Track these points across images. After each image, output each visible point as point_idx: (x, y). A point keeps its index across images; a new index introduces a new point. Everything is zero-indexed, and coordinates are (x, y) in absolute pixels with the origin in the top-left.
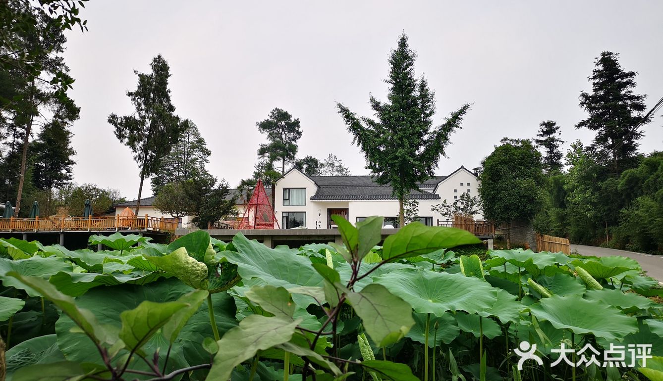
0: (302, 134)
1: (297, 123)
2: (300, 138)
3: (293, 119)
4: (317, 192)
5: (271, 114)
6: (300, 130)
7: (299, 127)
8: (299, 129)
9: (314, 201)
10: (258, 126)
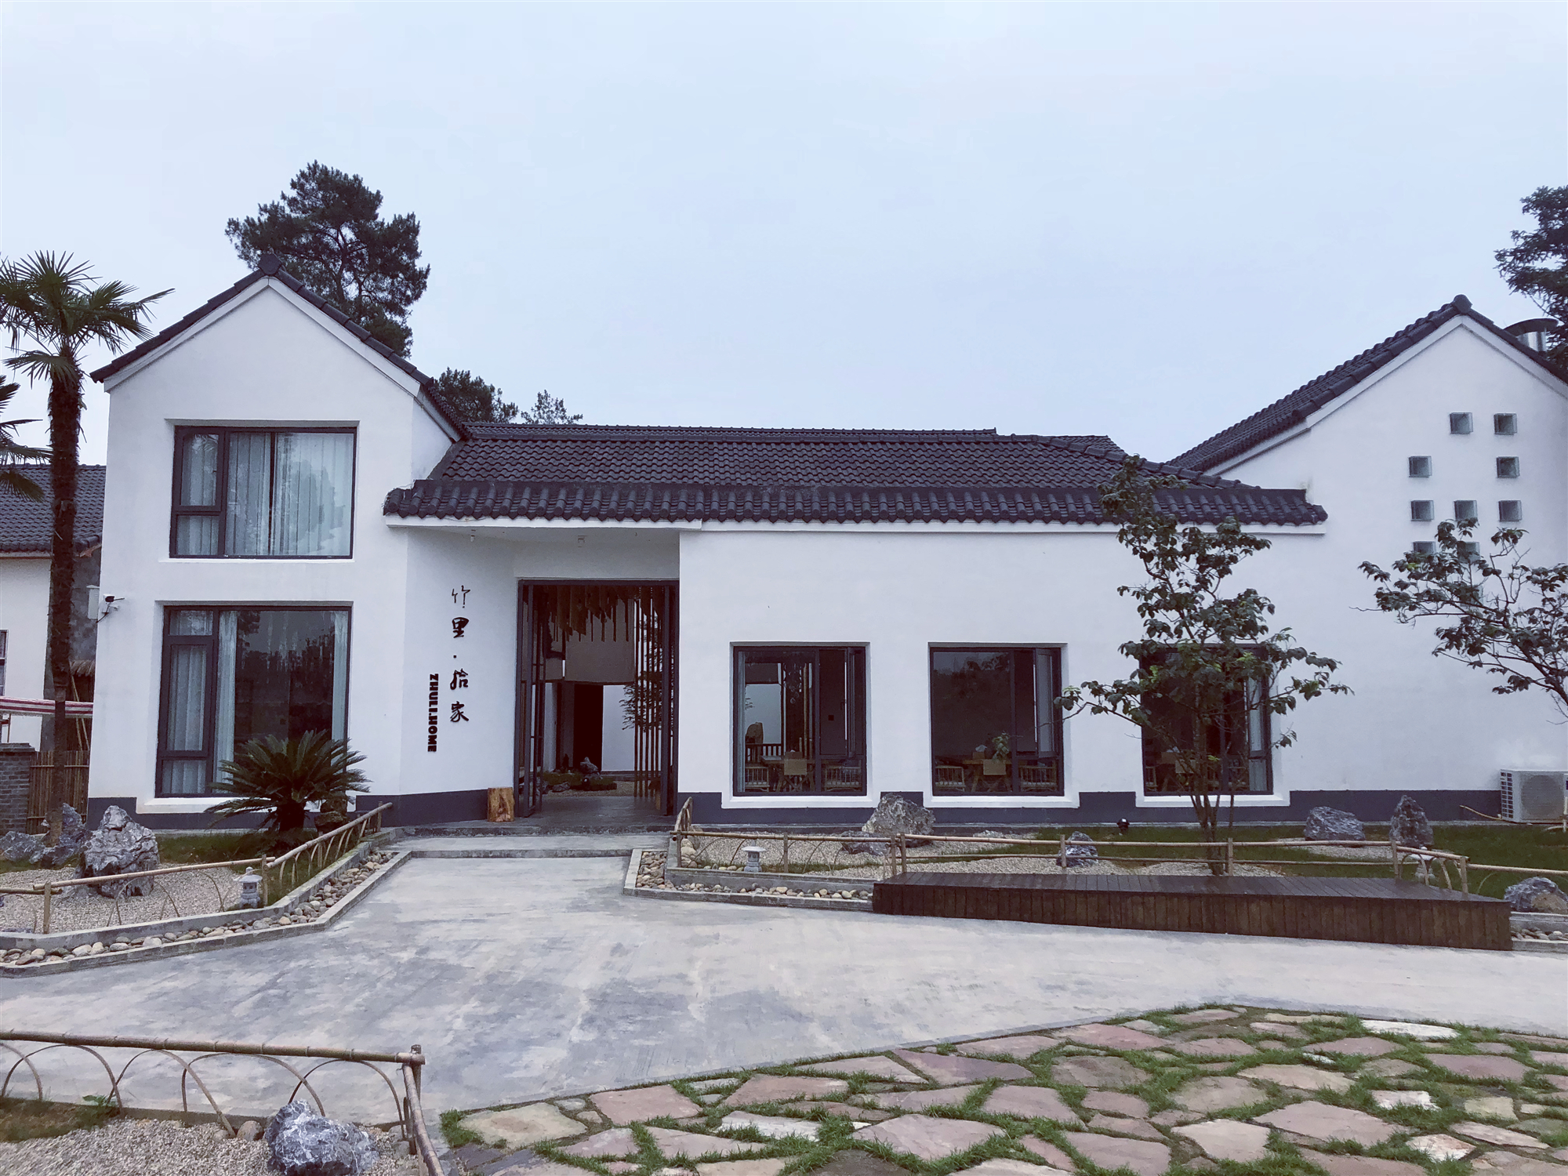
0: (429, 281)
1: (405, 232)
2: (417, 296)
3: (386, 214)
4: (446, 468)
5: (292, 193)
6: (420, 264)
7: (414, 253)
8: (417, 262)
9: (413, 522)
10: (237, 240)
